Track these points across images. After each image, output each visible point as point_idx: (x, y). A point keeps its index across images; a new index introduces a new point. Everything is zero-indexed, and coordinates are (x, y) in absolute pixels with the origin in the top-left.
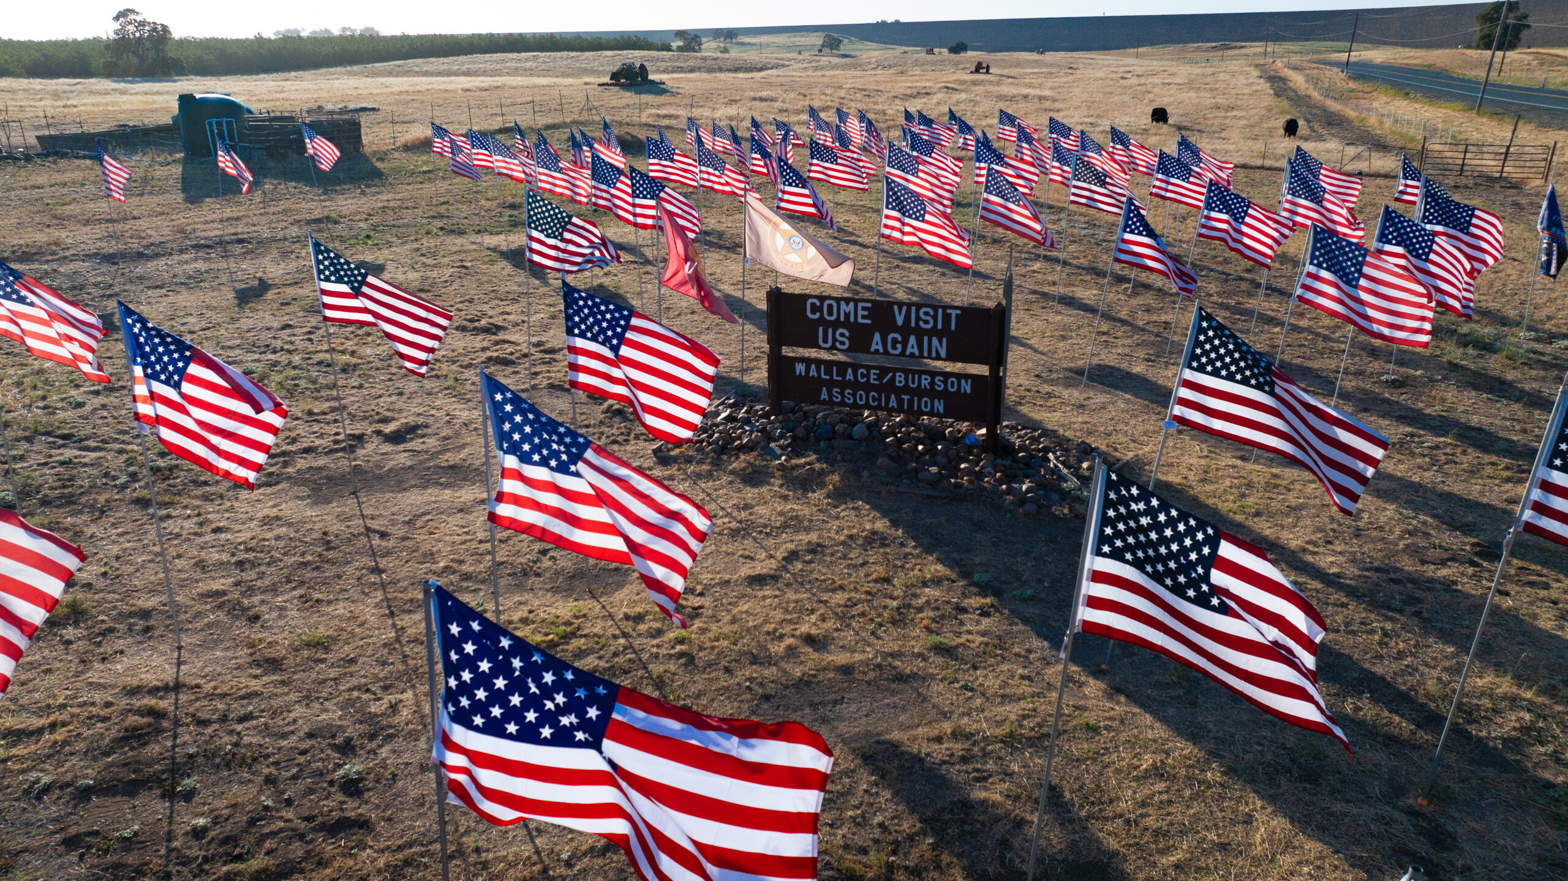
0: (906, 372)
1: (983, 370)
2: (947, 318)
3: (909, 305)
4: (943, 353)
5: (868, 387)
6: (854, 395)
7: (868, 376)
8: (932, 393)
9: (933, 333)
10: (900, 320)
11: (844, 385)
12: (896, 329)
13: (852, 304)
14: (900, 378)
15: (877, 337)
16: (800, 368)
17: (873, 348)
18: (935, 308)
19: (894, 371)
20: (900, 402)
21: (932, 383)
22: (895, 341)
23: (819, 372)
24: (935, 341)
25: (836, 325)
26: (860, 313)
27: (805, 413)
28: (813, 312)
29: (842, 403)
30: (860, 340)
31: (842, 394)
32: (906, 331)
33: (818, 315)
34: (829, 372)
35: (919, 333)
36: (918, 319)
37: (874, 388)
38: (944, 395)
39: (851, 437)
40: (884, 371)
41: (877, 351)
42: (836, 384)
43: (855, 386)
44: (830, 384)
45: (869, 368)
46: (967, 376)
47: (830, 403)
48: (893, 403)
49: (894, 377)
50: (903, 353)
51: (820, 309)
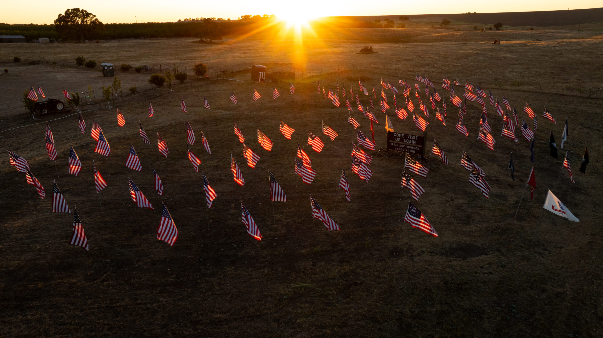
0: (409, 146)
1: (421, 146)
2: (416, 138)
3: (410, 135)
4: (415, 143)
5: (403, 148)
6: (401, 149)
7: (403, 146)
8: (413, 150)
9: (413, 140)
10: (408, 137)
11: (399, 147)
12: (408, 139)
13: (401, 134)
14: (408, 147)
15: (405, 140)
16: (392, 144)
17: (404, 142)
18: (414, 136)
19: (407, 145)
20: (408, 151)
21: (413, 148)
22: (408, 141)
23: (395, 145)
24: (414, 141)
25: (398, 137)
26: (402, 136)
27: (393, 152)
28: (395, 135)
29: (399, 150)
30: (402, 140)
31: (399, 149)
32: (409, 139)
33: (395, 136)
34: (397, 145)
35: (411, 140)
36: (411, 137)
37: (404, 148)
38: (415, 150)
39: (399, 156)
40: (406, 145)
41: (405, 142)
42: (398, 147)
43: (401, 147)
44: (397, 147)
45: (403, 145)
46: (419, 147)
47: (397, 150)
48: (407, 151)
49: (407, 147)
50: (409, 143)
51: (396, 135)
